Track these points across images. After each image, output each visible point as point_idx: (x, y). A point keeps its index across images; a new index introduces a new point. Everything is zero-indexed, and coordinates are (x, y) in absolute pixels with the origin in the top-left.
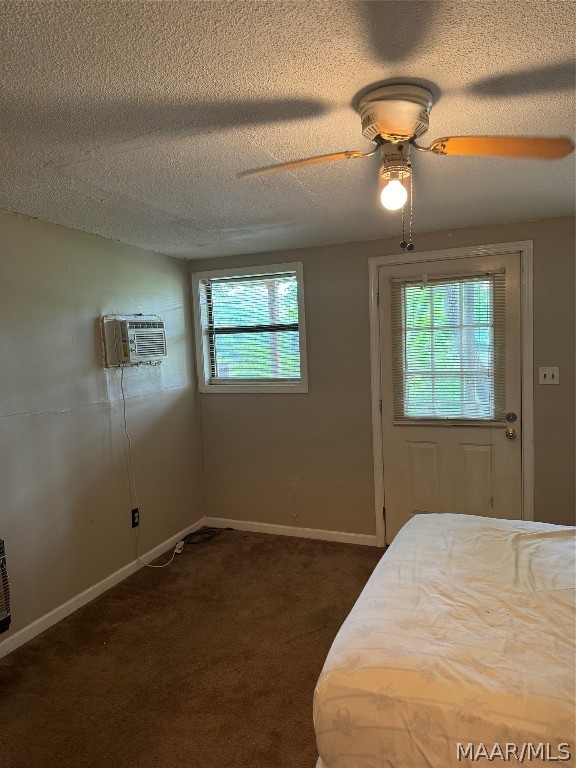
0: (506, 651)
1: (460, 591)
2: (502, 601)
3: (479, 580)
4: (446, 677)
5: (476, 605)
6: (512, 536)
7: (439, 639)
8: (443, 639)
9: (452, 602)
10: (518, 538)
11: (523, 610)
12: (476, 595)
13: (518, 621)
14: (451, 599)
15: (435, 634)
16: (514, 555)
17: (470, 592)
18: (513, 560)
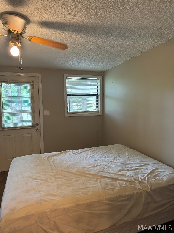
0: (57, 188)
1: (39, 176)
2: (51, 176)
3: (42, 172)
4: (45, 201)
5: (45, 179)
6: (46, 158)
7: (38, 192)
8: (40, 191)
9: (38, 180)
10: (48, 158)
11: (57, 176)
12: (43, 176)
13: (57, 179)
14: (37, 179)
15: (37, 191)
16: (49, 163)
17: (41, 176)
18: (49, 164)
